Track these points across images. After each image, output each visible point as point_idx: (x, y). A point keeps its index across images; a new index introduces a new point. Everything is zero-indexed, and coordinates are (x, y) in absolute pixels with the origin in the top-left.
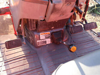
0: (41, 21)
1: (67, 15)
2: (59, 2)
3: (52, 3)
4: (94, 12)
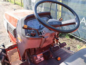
0: (38, 48)
1: (51, 42)
2: (47, 37)
3: (44, 38)
4: (61, 36)
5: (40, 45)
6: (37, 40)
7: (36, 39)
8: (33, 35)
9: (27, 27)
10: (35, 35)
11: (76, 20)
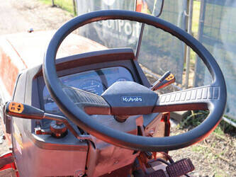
3: (95, 148)
5: (86, 168)
6: (72, 153)
7: (69, 148)
8: (60, 135)
9: (20, 112)
10: (64, 135)
11: (211, 91)
